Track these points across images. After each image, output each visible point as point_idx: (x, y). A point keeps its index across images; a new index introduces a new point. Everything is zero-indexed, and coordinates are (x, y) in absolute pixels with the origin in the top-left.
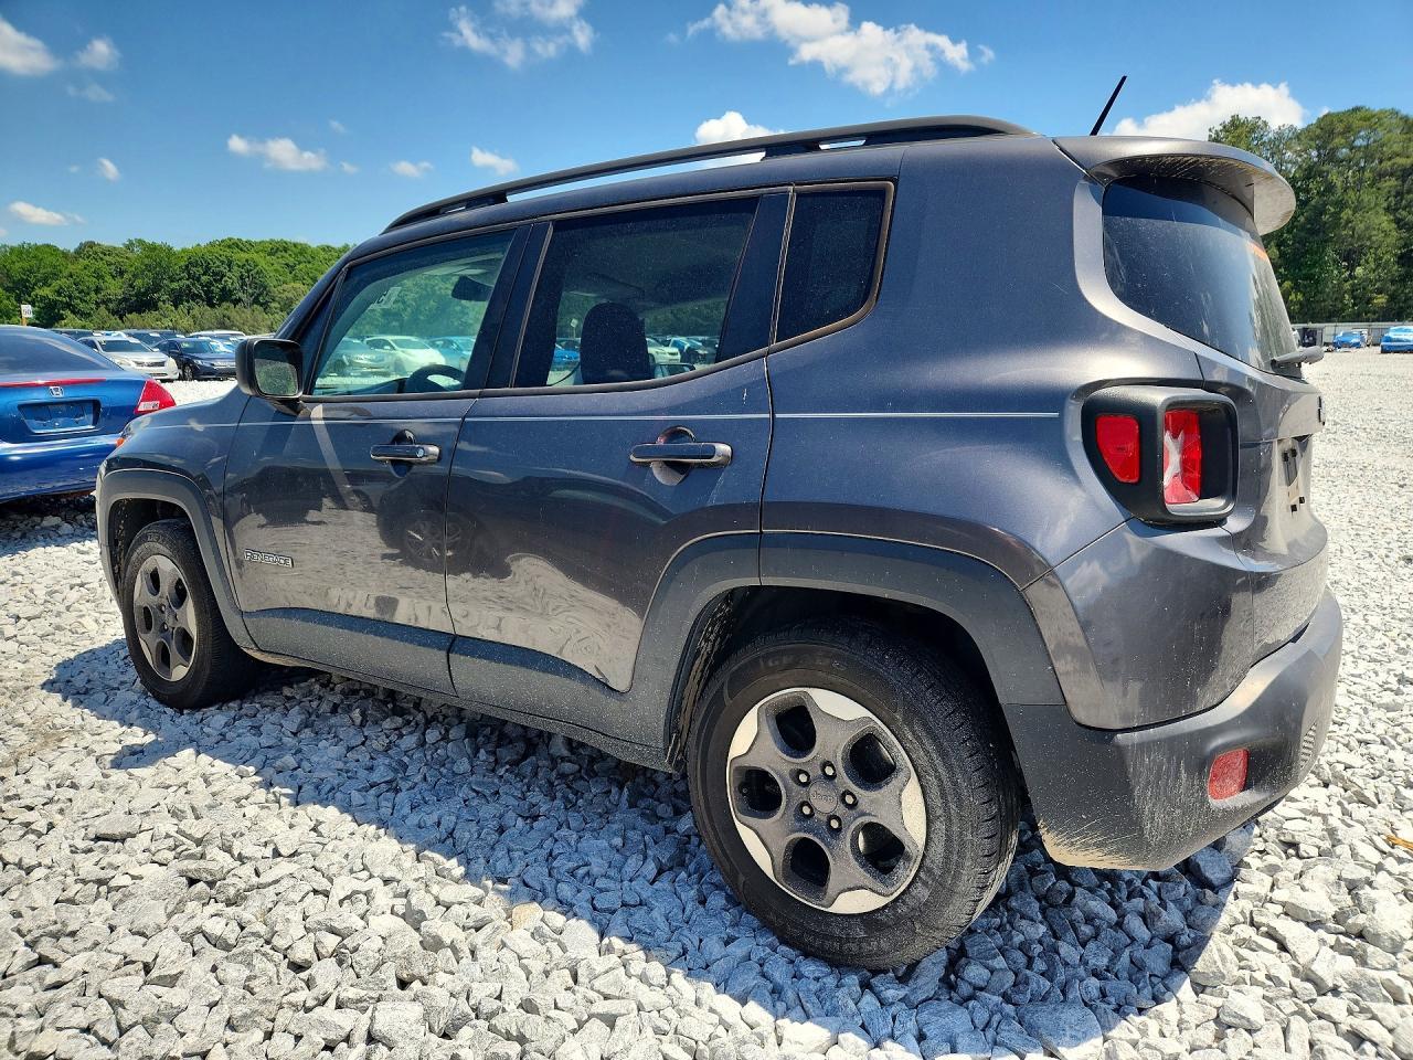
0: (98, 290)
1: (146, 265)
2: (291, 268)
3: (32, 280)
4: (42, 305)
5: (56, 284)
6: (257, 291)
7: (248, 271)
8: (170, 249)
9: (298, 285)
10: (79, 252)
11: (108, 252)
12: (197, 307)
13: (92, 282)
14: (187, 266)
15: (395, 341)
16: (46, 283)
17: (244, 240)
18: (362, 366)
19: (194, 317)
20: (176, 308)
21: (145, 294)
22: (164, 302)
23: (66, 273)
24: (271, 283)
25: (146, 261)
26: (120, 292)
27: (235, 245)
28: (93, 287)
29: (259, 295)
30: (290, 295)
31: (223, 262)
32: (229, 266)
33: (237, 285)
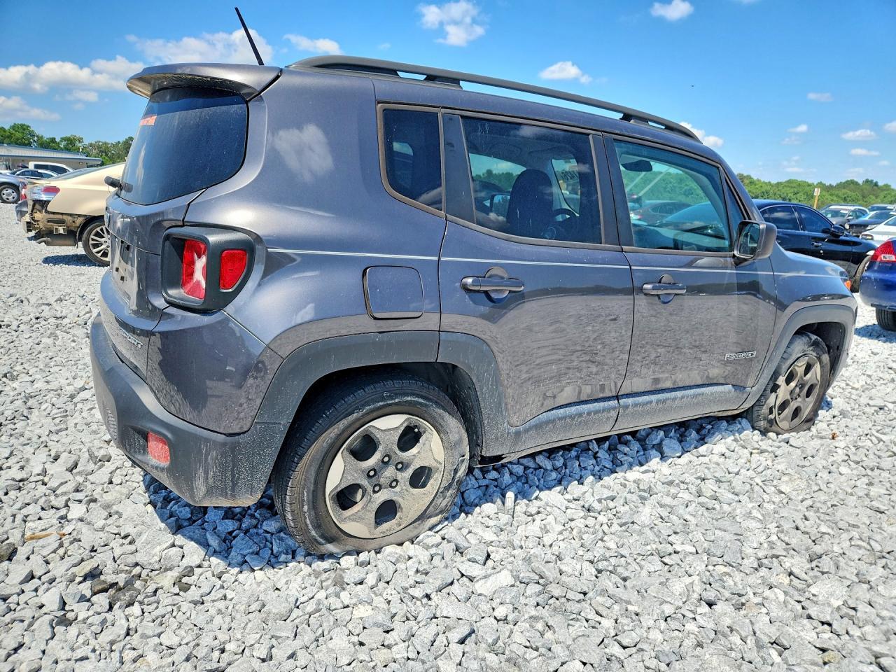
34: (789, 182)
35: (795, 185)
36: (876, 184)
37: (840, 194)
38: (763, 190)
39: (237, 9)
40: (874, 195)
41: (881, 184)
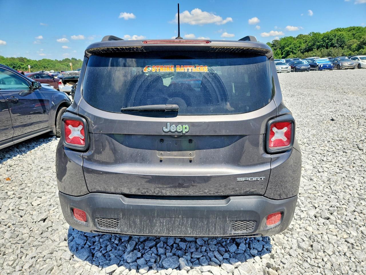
0: (299, 47)
1: (312, 39)
2: (354, 35)
3: (285, 46)
4: (286, 52)
5: (290, 46)
6: (342, 43)
7: (340, 37)
8: (320, 33)
9: (355, 40)
10: (297, 38)
11: (304, 36)
12: (323, 49)
13: (298, 45)
14: (323, 38)
15: (360, 58)
16: (288, 46)
17: (342, 28)
18: (345, 66)
19: (322, 52)
20: (317, 50)
21: (310, 47)
22: (315, 48)
23: (293, 43)
24: (346, 40)
25: (313, 38)
26: (304, 47)
27: (339, 30)
28: (298, 46)
29: (342, 44)
30: (351, 43)
31: (333, 36)
32: (335, 36)
33: (336, 42)
34: (43, 60)
35: (46, 61)
36: (76, 60)
37: (65, 64)
38: (34, 64)
39: (178, 4)
40: (77, 64)
41: (77, 59)
